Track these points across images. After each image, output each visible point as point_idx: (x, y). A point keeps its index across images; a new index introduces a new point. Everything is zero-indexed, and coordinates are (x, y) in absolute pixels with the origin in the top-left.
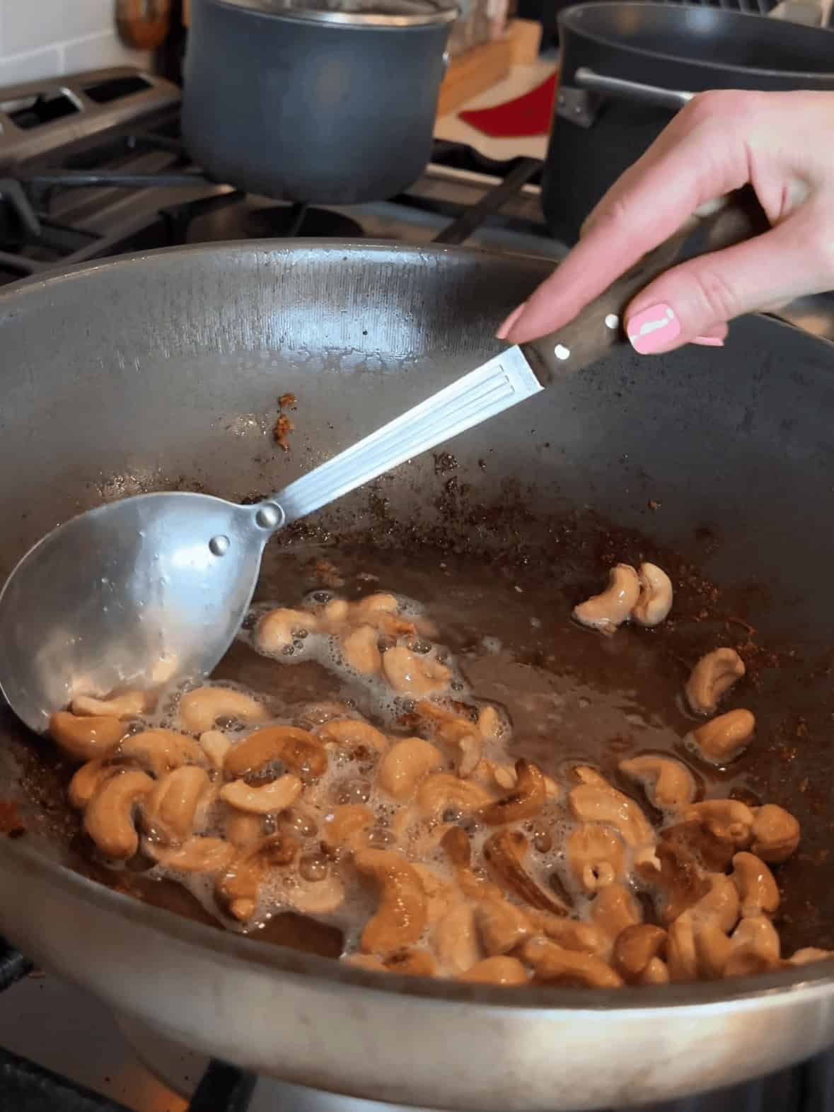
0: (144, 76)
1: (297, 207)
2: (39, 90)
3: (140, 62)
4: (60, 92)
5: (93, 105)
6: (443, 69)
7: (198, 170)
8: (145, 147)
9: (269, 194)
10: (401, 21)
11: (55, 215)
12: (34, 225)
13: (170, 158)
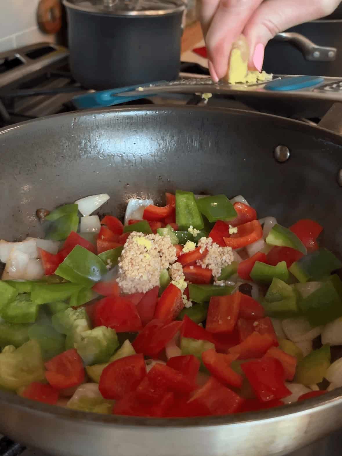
0: (52, 46)
2: (5, 56)
3: (50, 40)
4: (15, 56)
5: (30, 60)
6: (182, 31)
8: (55, 76)
11: (17, 110)
12: (6, 115)
13: (67, 81)
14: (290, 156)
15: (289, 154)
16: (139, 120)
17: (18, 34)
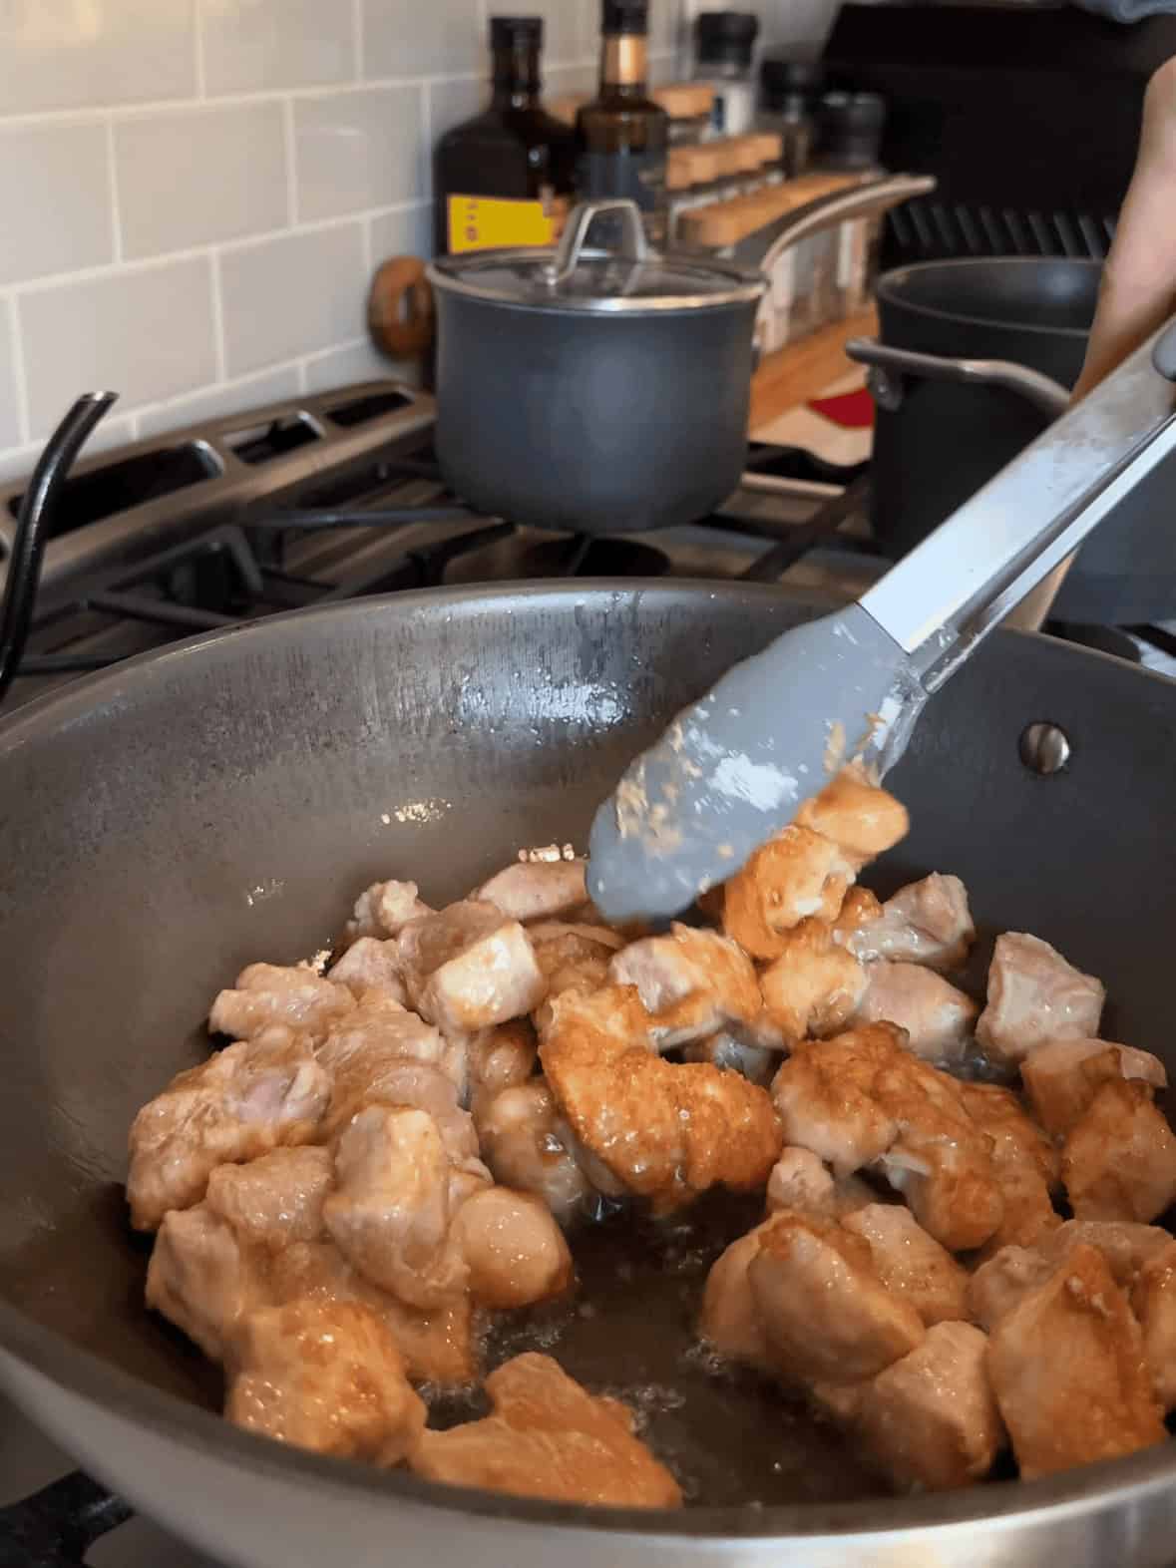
0: (402, 390)
1: (580, 537)
2: (274, 416)
3: (400, 378)
4: (296, 416)
5: (334, 428)
7: (460, 501)
8: (401, 475)
9: (541, 524)
10: (694, 302)
11: (290, 565)
12: (254, 578)
13: (436, 488)
14: (1071, 756)
15: (1065, 751)
16: (539, 625)
17: (313, 357)
